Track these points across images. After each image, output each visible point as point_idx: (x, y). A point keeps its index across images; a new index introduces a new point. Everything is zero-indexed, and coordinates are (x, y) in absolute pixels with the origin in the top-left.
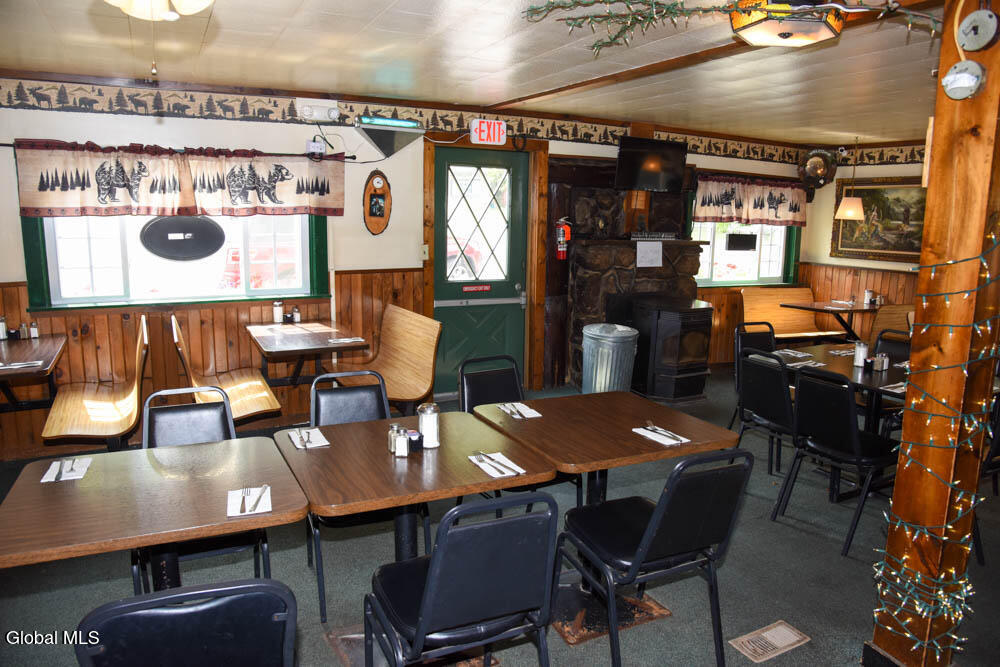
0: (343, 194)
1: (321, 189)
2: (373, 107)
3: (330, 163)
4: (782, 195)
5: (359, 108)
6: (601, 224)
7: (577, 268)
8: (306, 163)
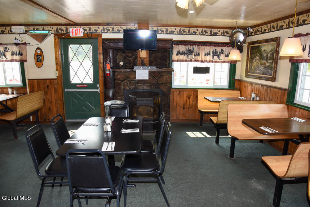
0: (26, 55)
1: (20, 54)
2: (36, 27)
3: (22, 46)
4: (222, 50)
5: (32, 28)
6: (122, 63)
8: (14, 47)
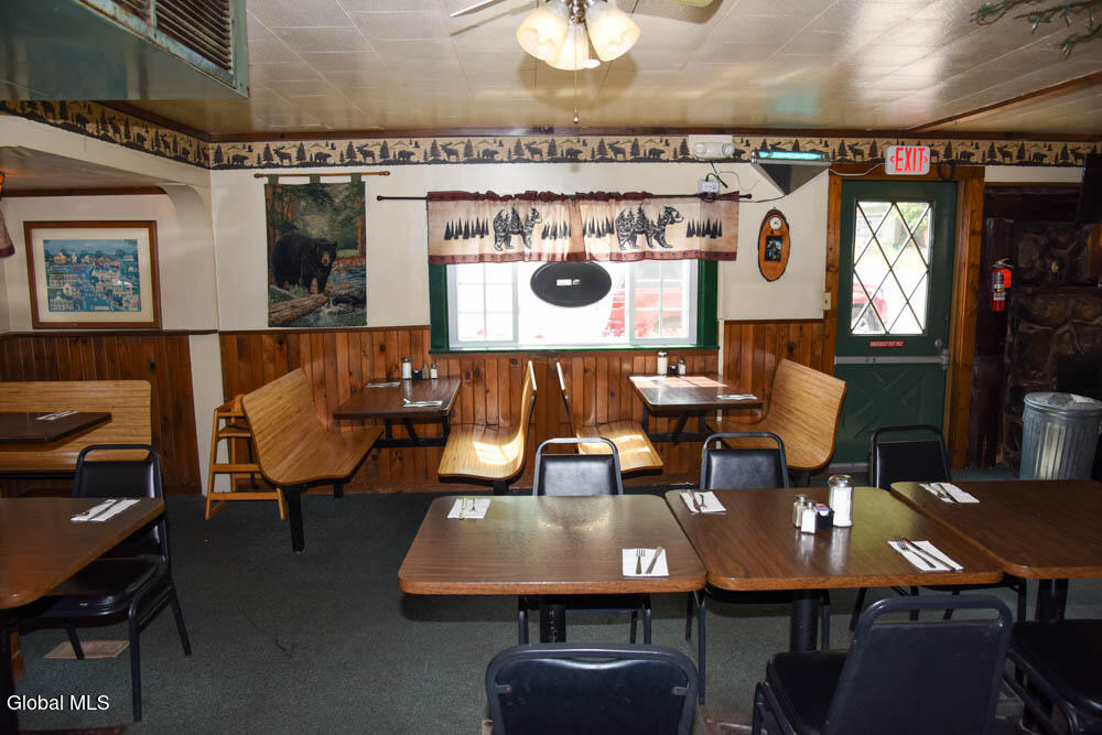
0: (736, 237)
1: (712, 231)
2: (771, 140)
3: (723, 204)
5: (756, 141)
6: (1054, 267)
7: (1019, 321)
8: (697, 204)
